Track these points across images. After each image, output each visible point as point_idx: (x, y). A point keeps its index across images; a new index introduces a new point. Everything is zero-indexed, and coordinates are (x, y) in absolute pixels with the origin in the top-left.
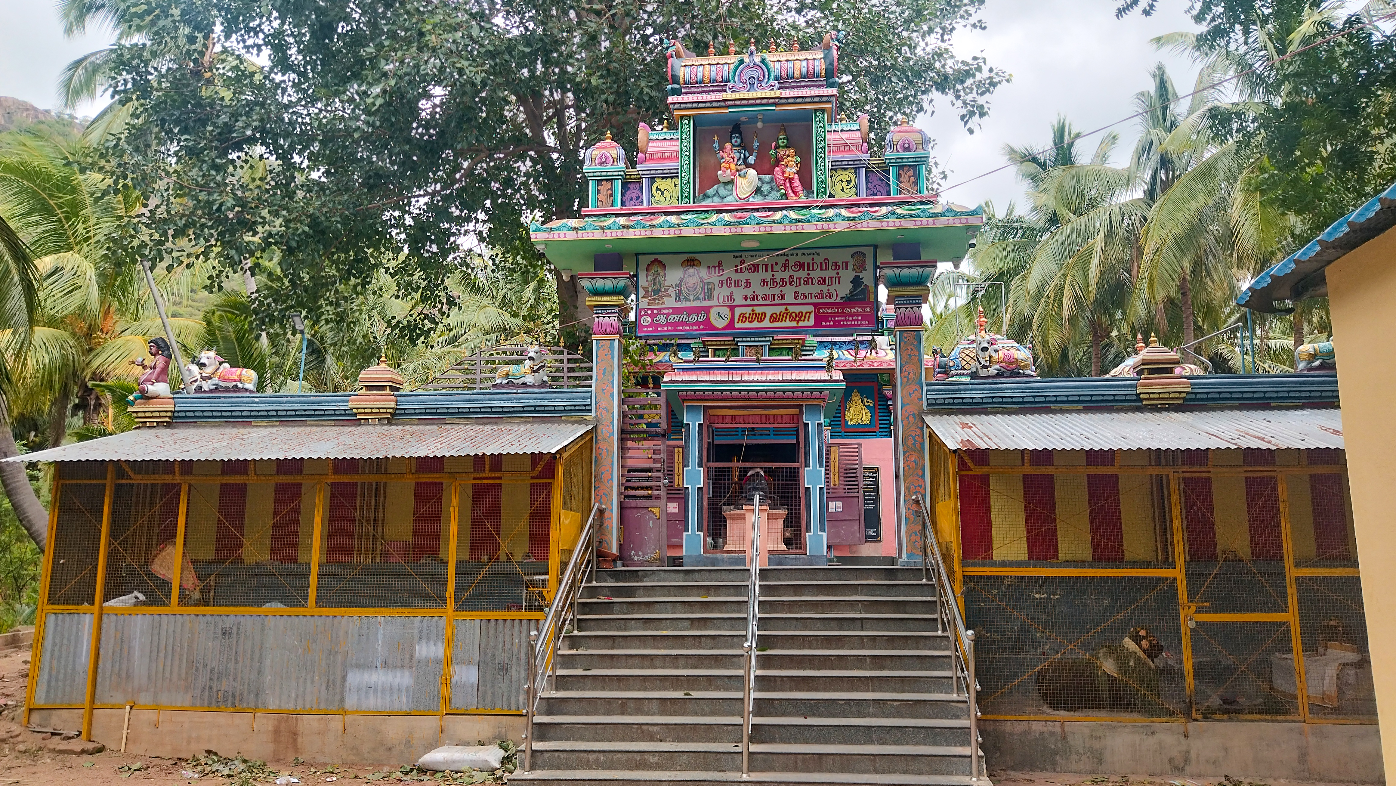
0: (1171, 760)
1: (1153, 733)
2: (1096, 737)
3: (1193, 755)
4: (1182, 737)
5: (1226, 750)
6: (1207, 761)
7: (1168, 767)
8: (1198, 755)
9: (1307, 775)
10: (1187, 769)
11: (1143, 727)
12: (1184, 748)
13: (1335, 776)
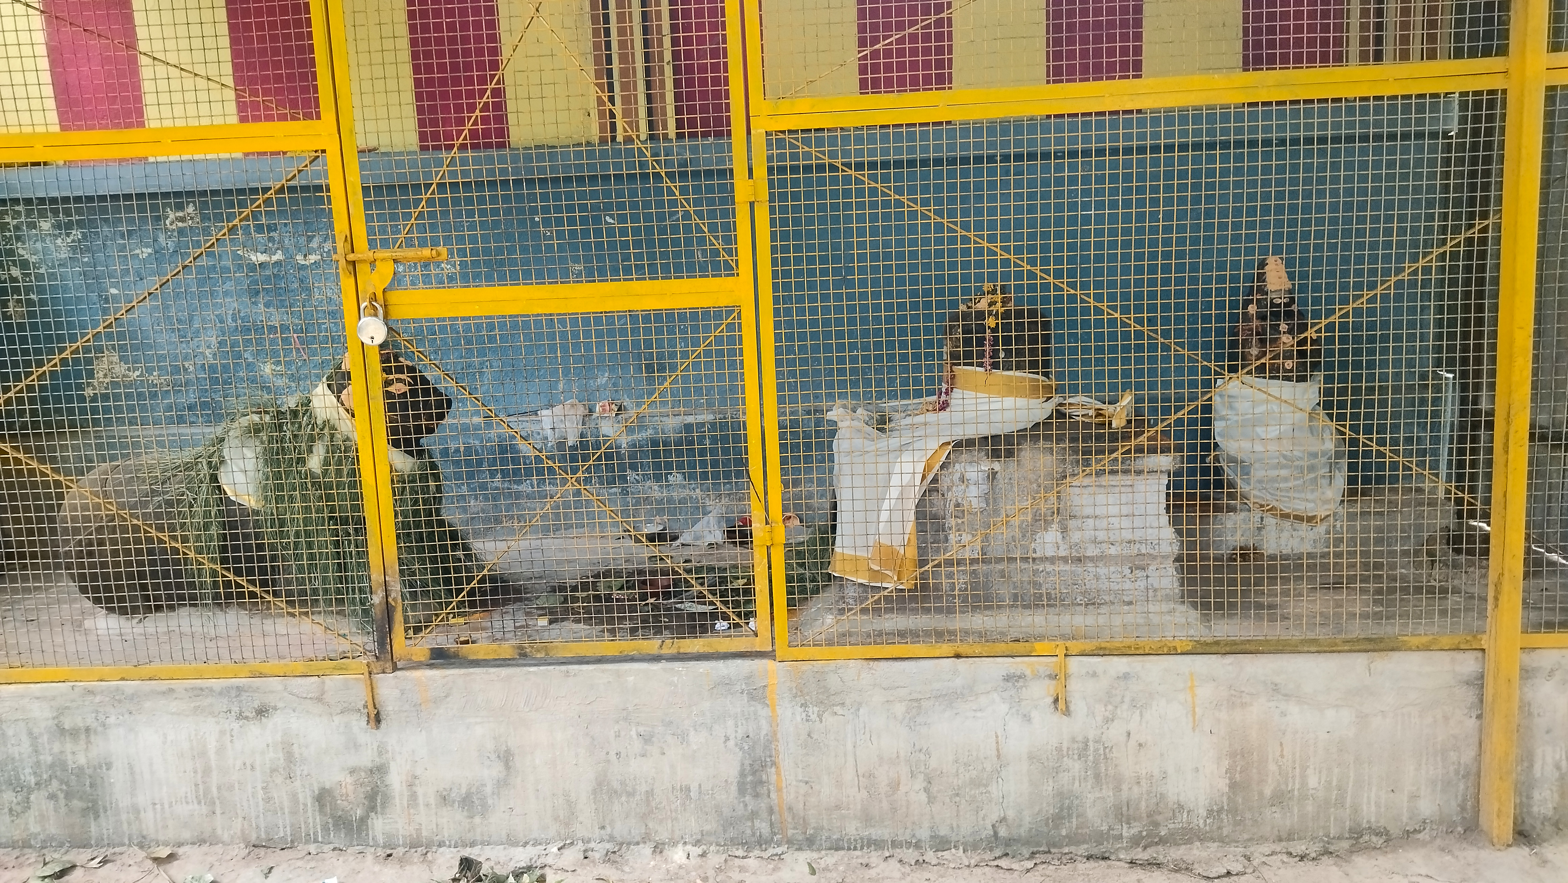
0: (323, 798)
1: (262, 712)
2: (74, 733)
3: (396, 780)
4: (359, 723)
5: (506, 758)
6: (444, 799)
7: (313, 820)
8: (411, 783)
9: (763, 827)
10: (379, 826)
11: (224, 692)
12: (366, 758)
13: (852, 829)
